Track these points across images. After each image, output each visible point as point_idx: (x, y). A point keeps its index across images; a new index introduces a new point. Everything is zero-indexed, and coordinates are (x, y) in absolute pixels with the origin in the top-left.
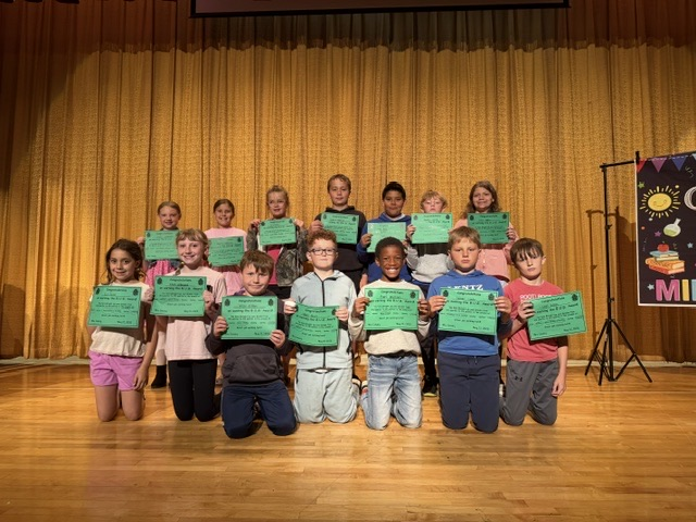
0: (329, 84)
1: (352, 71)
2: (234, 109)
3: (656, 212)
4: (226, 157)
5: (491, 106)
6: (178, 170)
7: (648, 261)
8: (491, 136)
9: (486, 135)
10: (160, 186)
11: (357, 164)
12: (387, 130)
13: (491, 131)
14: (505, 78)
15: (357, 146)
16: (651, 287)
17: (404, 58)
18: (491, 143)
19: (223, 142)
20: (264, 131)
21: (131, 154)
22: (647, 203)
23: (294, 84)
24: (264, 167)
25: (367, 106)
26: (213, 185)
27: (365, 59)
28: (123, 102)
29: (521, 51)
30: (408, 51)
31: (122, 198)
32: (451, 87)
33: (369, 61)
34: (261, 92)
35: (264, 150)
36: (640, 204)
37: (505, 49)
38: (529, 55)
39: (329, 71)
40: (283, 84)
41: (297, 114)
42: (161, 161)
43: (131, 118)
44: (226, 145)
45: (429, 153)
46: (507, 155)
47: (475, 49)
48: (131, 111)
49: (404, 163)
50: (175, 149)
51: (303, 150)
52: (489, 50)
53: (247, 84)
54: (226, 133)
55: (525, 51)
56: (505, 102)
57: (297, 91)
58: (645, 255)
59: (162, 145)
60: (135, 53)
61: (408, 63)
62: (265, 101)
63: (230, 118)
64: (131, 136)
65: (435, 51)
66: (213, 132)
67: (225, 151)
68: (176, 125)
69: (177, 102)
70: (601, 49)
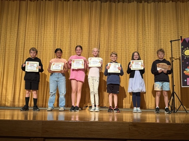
0: (80, 13)
1: (88, 9)
2: (47, 21)
3: (187, 56)
4: (44, 37)
5: (136, 22)
6: (27, 41)
7: (184, 72)
8: (136, 31)
9: (134, 31)
10: (20, 46)
11: (89, 40)
12: (100, 29)
13: (136, 30)
14: (141, 12)
15: (89, 34)
16: (185, 80)
17: (106, 5)
18: (136, 34)
19: (43, 32)
20: (58, 29)
21: (11, 35)
22: (184, 53)
23: (68, 13)
24: (57, 41)
25: (93, 21)
26: (39, 47)
27: (93, 5)
28: (9, 18)
29: (146, 3)
30: (108, 2)
31: (7, 50)
32: (122, 15)
33: (94, 6)
34: (57, 15)
35: (57, 35)
36: (182, 53)
37: (141, 2)
38: (149, 5)
39: (80, 9)
40: (64, 13)
41: (69, 23)
42: (21, 38)
43: (11, 23)
44: (44, 33)
45: (114, 37)
46: (141, 38)
47: (131, 2)
48: (11, 21)
49: (106, 40)
50: (26, 34)
51: (71, 35)
52: (135, 3)
53: (52, 13)
54: (44, 29)
55: (148, 3)
56: (141, 20)
57: (69, 15)
58: (184, 70)
59: (22, 32)
60: (14, 1)
61: (108, 7)
62: (58, 19)
63: (46, 24)
64: (11, 29)
65: (117, 3)
66: (40, 28)
67: (44, 35)
68: (27, 26)
69: (28, 18)
70: (174, 3)
